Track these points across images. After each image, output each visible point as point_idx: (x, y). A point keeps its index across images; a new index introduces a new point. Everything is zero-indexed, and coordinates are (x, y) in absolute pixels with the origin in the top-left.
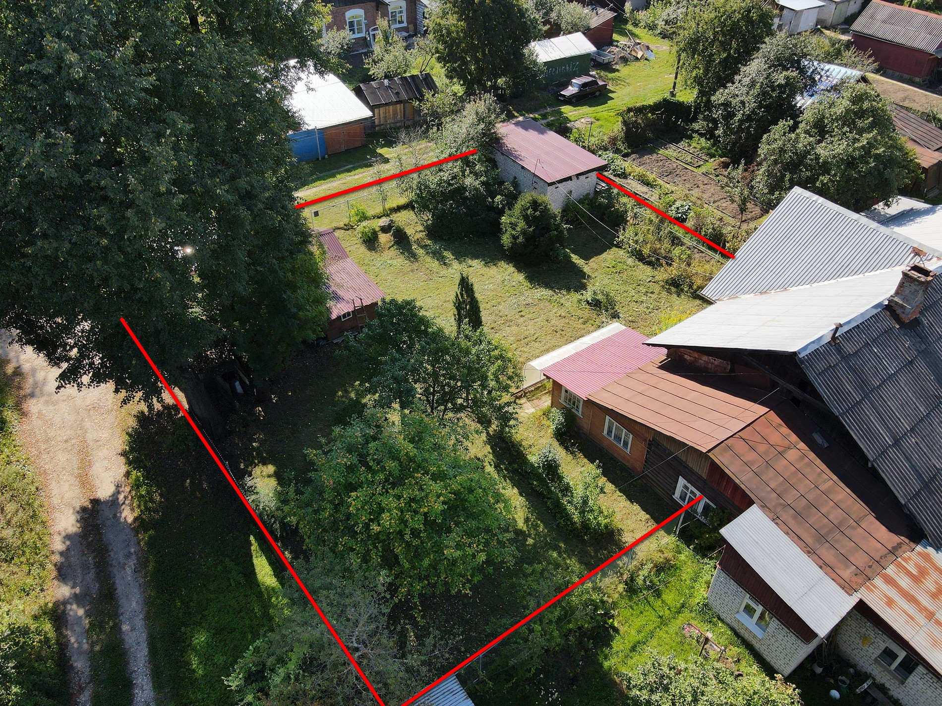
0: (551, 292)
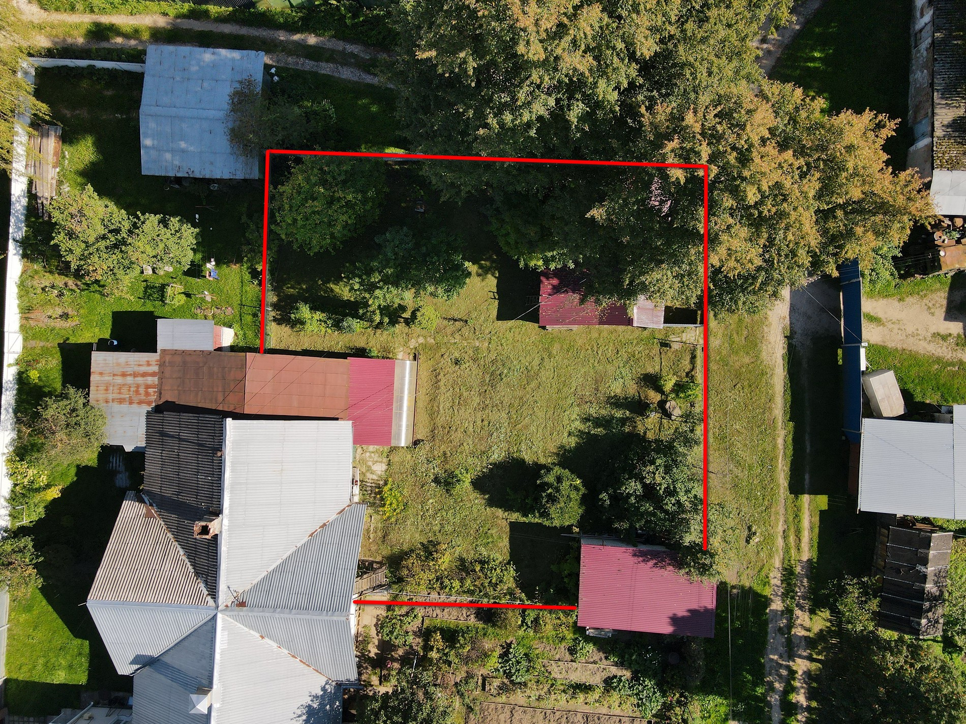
0: (491, 460)
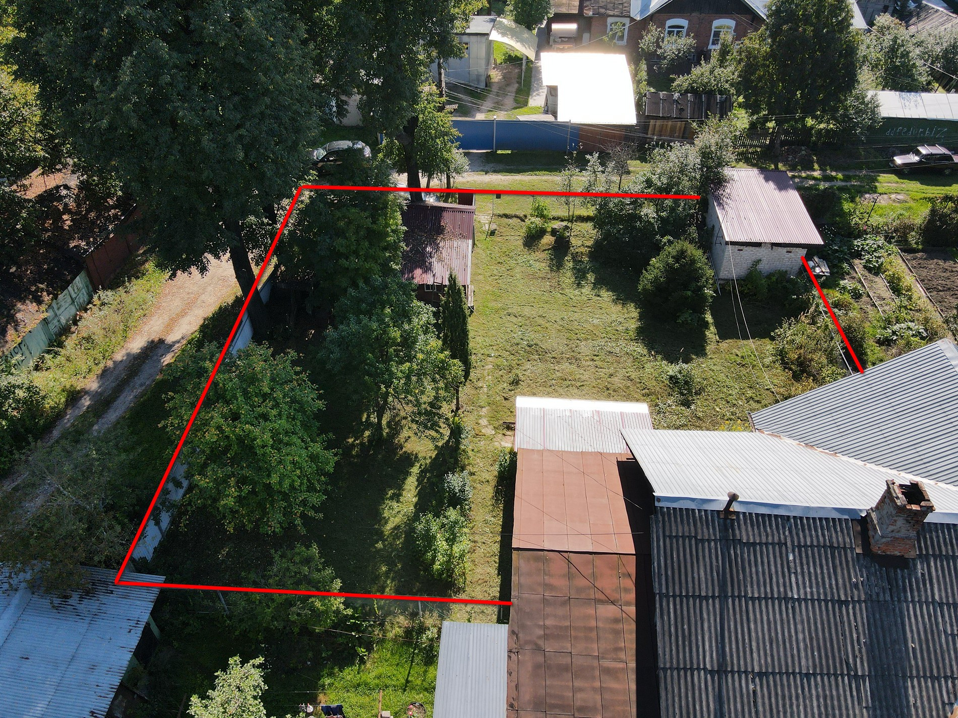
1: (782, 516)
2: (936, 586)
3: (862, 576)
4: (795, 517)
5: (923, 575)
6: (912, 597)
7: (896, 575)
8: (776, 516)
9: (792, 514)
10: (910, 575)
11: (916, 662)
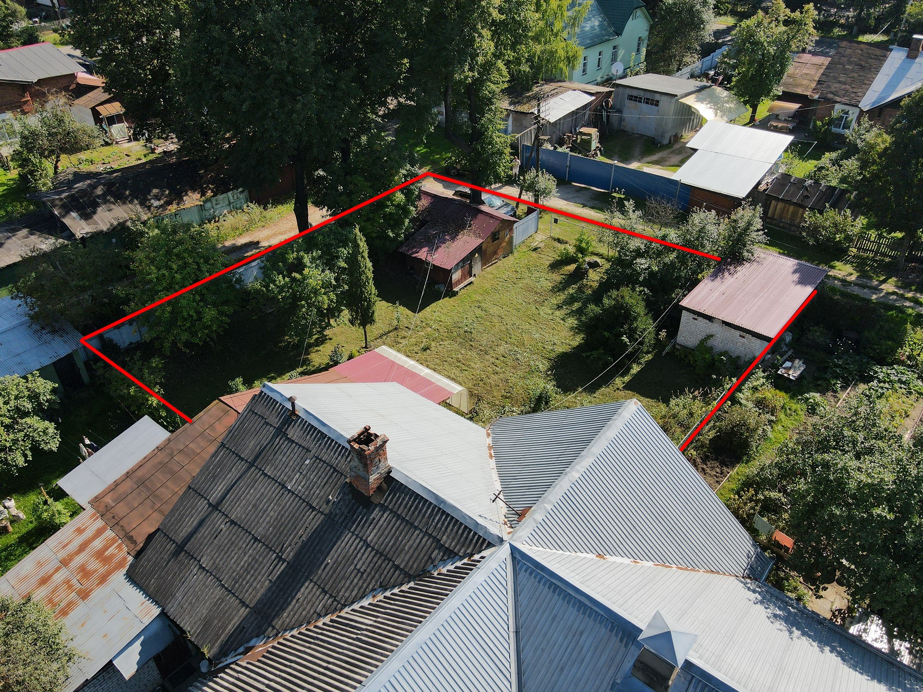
1: (322, 433)
2: (375, 531)
3: (337, 498)
4: (329, 438)
5: (374, 519)
6: (355, 530)
7: (357, 509)
8: (319, 431)
9: (329, 435)
10: (365, 514)
11: (321, 573)
